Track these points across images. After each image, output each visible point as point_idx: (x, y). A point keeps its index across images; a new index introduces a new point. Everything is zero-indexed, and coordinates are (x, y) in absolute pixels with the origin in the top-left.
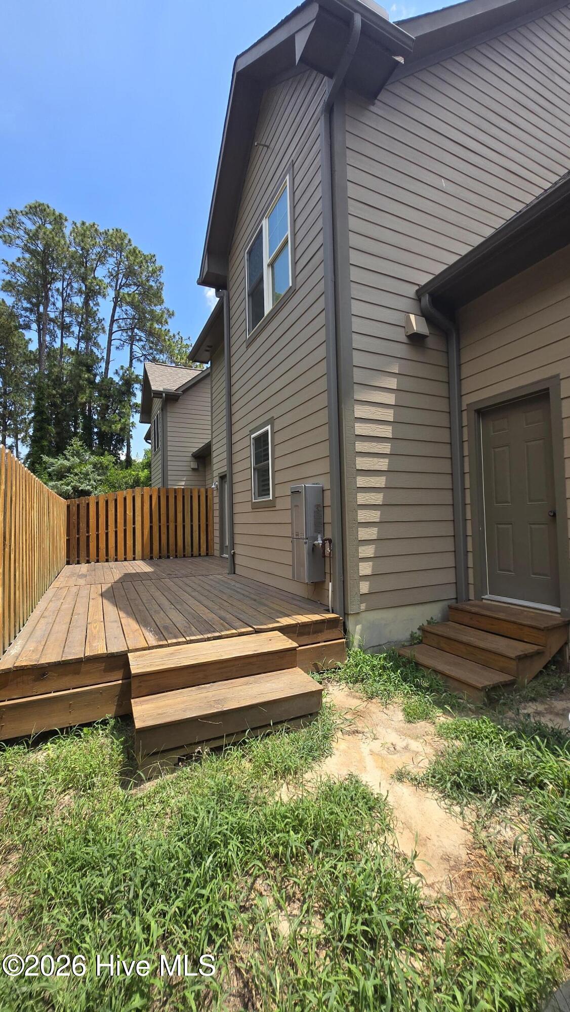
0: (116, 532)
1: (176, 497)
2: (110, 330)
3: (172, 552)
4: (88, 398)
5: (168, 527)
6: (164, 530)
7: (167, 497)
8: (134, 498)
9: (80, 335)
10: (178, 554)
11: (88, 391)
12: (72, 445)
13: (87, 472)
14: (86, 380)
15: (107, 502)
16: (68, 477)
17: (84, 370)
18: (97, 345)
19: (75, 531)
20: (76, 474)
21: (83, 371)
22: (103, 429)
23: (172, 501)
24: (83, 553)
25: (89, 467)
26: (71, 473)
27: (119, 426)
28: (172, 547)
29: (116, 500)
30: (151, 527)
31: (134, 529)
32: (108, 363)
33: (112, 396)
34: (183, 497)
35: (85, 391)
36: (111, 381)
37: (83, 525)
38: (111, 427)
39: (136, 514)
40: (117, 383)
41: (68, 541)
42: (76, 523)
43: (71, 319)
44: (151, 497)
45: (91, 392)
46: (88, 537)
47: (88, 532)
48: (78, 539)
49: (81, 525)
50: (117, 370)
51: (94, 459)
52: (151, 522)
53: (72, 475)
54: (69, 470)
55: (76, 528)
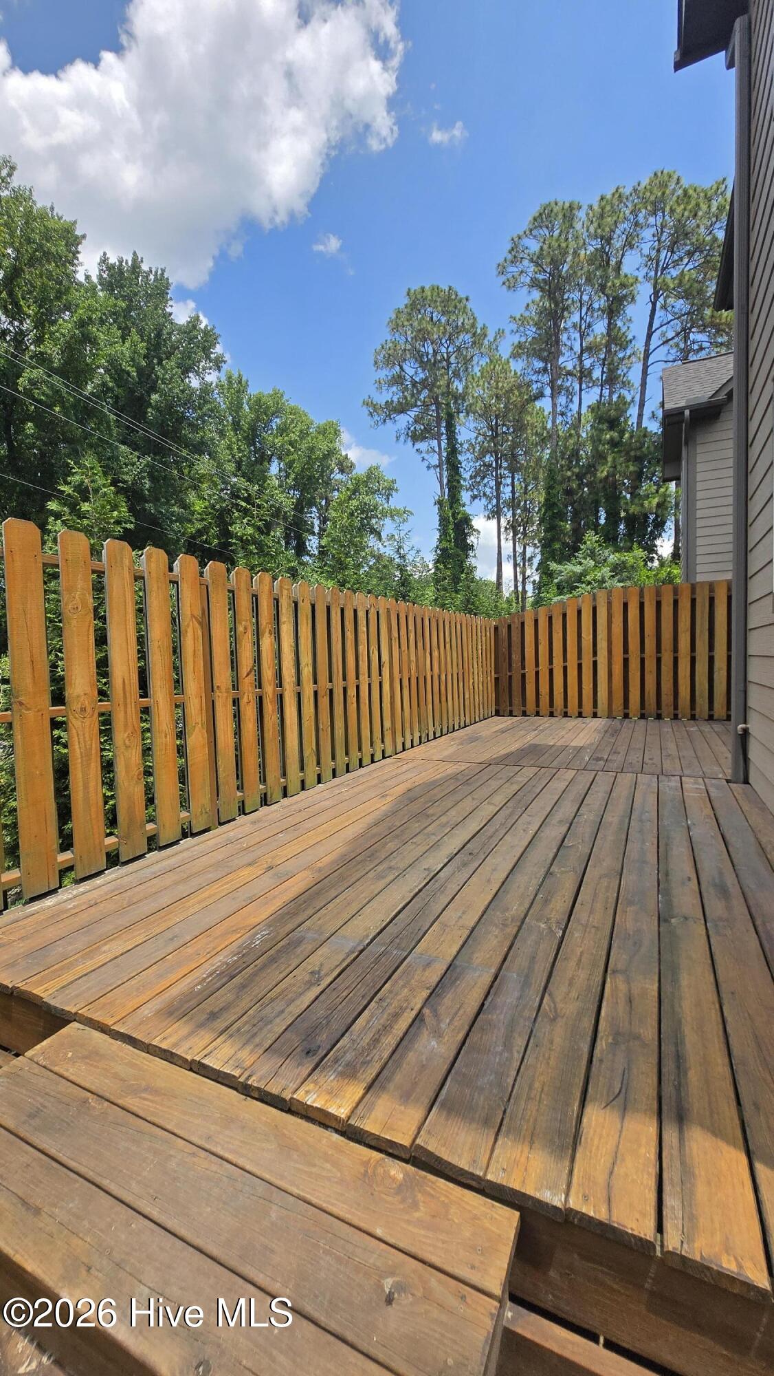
0: (565, 669)
1: (676, 602)
2: (645, 350)
3: (667, 708)
4: (611, 469)
5: (659, 660)
6: (650, 665)
7: (659, 604)
8: (594, 609)
9: (604, 378)
10: (679, 712)
11: (610, 459)
12: (585, 543)
13: (603, 577)
14: (608, 443)
15: (550, 618)
16: (578, 587)
17: (605, 428)
18: (625, 384)
19: (506, 665)
20: (589, 583)
21: (604, 430)
22: (631, 511)
23: (667, 610)
24: (517, 700)
25: (606, 571)
26: (583, 582)
27: (655, 501)
28: (667, 698)
29: (564, 615)
30: (626, 662)
31: (595, 663)
32: (642, 406)
33: (646, 456)
34: (693, 601)
35: (606, 460)
36: (645, 433)
37: (516, 657)
38: (642, 505)
39: (599, 638)
40: (655, 433)
41: (497, 679)
42: (507, 653)
43: (592, 360)
44: (625, 605)
45: (614, 459)
46: (523, 676)
47: (523, 668)
48: (510, 677)
49: (513, 656)
50: (653, 412)
51: (614, 558)
52: (626, 650)
53: (584, 585)
54: (580, 578)
55: (507, 661)
